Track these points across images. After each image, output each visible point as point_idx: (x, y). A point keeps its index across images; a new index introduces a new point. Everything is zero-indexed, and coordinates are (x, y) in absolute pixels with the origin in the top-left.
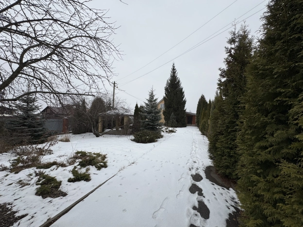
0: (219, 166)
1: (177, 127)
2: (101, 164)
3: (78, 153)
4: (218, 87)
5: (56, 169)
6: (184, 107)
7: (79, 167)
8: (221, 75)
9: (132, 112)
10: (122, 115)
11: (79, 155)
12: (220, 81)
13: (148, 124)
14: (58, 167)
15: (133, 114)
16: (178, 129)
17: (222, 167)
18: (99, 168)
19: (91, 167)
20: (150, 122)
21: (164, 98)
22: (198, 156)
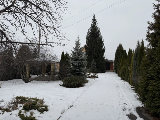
0: (150, 107)
1: (97, 73)
2: (43, 107)
3: (18, 98)
4: (147, 38)
5: (3, 114)
6: (103, 54)
7: (23, 111)
8: (149, 28)
9: (59, 59)
10: (50, 61)
11: (19, 100)
12: (148, 33)
13: (75, 71)
14: (4, 112)
15: (59, 61)
16: (98, 75)
17: (153, 107)
18: (42, 111)
19: (34, 111)
20: (77, 68)
21: (85, 46)
22: (126, 99)
